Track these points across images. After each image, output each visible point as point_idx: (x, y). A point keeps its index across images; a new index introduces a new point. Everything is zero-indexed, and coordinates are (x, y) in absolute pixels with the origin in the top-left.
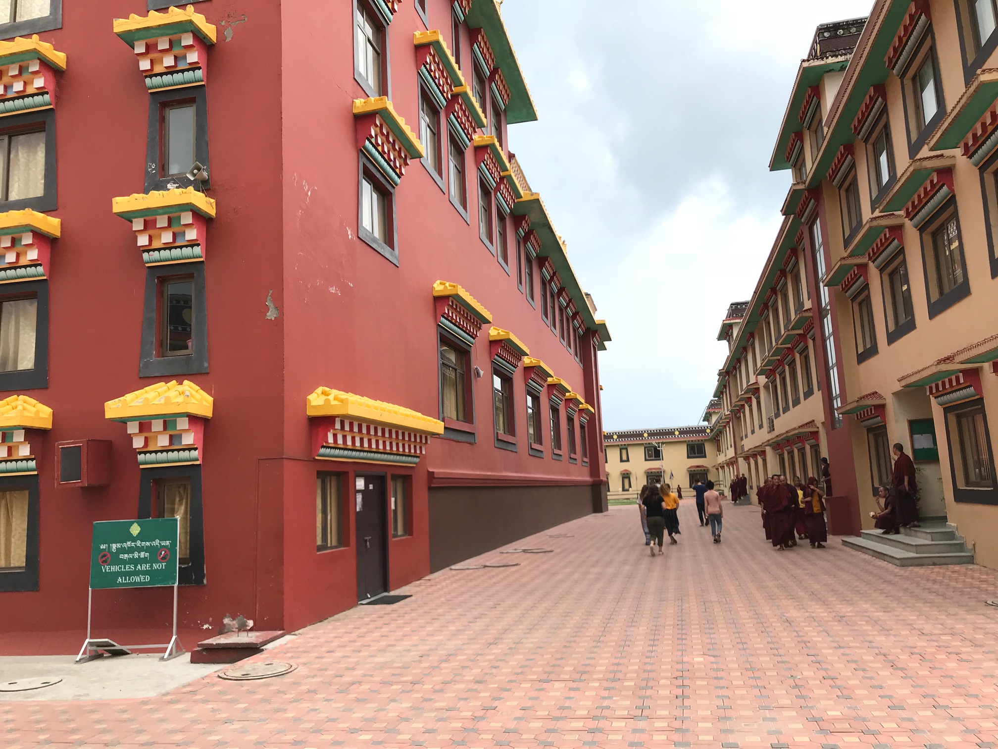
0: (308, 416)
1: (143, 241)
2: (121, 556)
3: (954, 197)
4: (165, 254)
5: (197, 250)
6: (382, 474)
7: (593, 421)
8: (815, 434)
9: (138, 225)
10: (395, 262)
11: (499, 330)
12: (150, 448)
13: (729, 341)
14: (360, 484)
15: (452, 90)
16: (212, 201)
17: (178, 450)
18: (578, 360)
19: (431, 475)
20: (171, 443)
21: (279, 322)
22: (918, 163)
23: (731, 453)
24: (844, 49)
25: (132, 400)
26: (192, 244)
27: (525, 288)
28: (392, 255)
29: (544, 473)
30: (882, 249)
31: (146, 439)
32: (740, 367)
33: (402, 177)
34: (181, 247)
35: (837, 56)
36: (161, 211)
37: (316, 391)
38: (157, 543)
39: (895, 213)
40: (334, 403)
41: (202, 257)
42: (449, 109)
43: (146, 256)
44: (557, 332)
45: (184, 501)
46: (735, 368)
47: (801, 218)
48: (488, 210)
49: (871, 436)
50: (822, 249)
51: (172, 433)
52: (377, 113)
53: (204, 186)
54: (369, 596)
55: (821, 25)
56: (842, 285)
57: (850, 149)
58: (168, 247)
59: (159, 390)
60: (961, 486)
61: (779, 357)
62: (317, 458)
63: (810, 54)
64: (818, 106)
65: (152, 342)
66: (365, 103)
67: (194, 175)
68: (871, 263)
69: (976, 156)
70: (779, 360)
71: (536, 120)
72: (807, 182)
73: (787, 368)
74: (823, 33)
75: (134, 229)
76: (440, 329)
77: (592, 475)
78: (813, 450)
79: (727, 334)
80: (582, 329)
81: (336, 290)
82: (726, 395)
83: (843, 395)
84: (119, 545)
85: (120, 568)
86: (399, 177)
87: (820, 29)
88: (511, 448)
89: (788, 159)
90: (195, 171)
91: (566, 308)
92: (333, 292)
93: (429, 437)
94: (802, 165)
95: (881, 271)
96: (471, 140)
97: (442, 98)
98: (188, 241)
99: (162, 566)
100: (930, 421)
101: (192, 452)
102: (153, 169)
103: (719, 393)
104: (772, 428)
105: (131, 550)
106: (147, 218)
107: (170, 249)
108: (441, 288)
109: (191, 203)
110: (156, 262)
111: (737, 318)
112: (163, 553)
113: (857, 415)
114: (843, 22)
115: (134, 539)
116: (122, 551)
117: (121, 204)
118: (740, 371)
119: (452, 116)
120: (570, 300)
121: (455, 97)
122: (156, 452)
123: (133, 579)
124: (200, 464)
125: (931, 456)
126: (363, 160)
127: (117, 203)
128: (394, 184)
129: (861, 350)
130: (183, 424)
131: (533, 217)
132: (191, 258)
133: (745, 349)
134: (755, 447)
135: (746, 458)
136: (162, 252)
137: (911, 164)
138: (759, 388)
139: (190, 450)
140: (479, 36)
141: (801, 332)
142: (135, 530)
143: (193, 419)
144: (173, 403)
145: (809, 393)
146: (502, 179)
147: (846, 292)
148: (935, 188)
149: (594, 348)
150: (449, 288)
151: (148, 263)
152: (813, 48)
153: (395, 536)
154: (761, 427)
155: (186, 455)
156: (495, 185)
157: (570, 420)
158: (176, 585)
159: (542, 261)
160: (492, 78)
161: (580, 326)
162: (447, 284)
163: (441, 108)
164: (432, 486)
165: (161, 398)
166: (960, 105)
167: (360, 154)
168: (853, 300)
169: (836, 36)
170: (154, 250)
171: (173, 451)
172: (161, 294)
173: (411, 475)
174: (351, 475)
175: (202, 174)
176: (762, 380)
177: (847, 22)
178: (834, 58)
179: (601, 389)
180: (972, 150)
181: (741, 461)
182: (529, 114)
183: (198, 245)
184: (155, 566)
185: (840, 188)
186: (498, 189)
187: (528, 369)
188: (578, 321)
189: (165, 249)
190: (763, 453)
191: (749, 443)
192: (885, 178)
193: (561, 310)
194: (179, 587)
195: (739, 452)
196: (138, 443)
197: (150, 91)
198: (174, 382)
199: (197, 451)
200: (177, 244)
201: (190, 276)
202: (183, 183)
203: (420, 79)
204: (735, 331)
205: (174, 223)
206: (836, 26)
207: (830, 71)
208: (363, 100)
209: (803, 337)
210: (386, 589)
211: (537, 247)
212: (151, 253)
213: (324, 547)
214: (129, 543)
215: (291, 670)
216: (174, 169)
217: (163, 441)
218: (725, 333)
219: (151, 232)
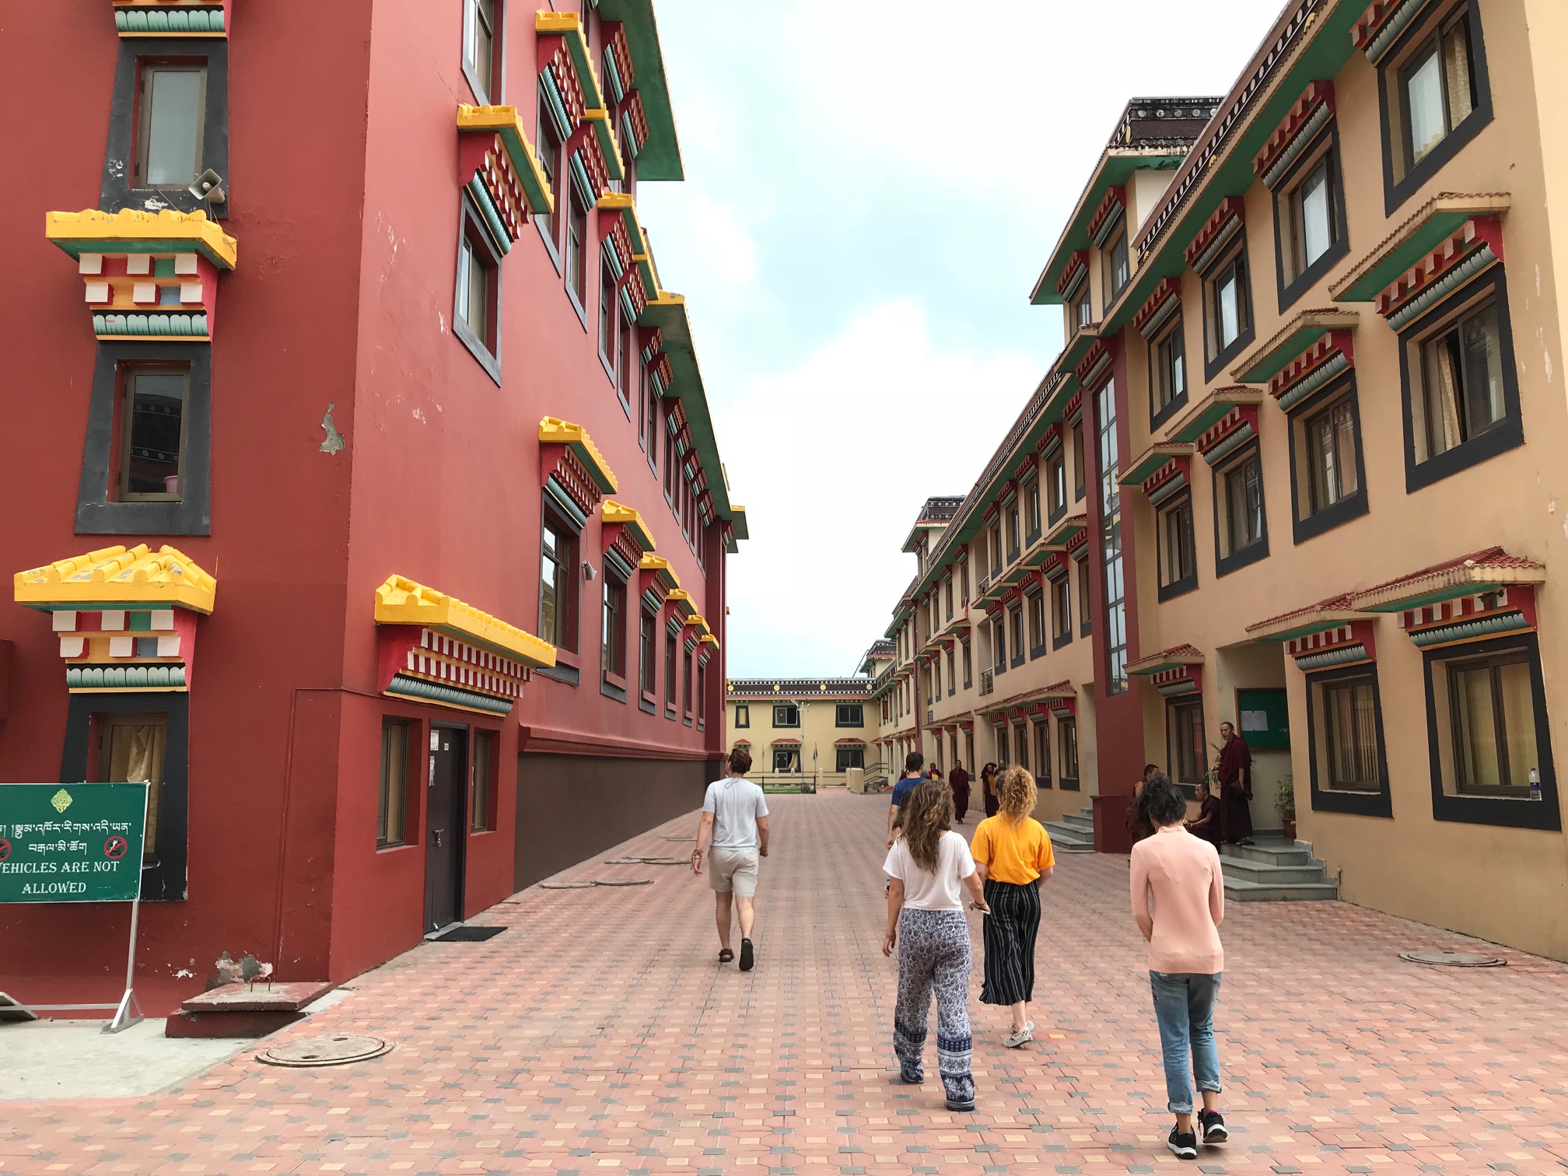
0: (377, 622)
1: (96, 293)
2: (33, 847)
3: (1352, 371)
4: (137, 322)
5: (201, 322)
6: (462, 726)
7: (716, 660)
8: (1070, 702)
9: (90, 264)
10: (496, 378)
11: (618, 506)
12: (92, 660)
13: (920, 556)
14: (435, 740)
15: (582, 114)
16: (232, 240)
17: (148, 666)
18: (700, 564)
19: (525, 732)
20: (135, 652)
21: (343, 461)
22: (1309, 317)
23: (908, 722)
24: (1164, 139)
25: (68, 573)
26: (191, 310)
27: (645, 443)
28: (493, 366)
29: (655, 739)
30: (1222, 436)
31: (87, 642)
32: (937, 593)
33: (515, 240)
34: (169, 313)
35: (1156, 147)
36: (139, 246)
37: (388, 581)
38: (103, 825)
39: (1246, 385)
40: (422, 603)
41: (207, 335)
42: (575, 143)
43: (98, 321)
44: (680, 518)
45: (147, 754)
46: (927, 595)
47: (1083, 379)
48: (608, 311)
49: (1171, 709)
50: (1113, 429)
51: (139, 634)
52: (497, 132)
53: (218, 212)
54: (437, 927)
55: (1135, 99)
56: (1146, 484)
57: (1175, 285)
58: (145, 310)
59: (120, 558)
60: (1324, 787)
61: (1016, 584)
62: (385, 693)
63: (1113, 139)
64: (1122, 216)
65: (103, 473)
66: (473, 112)
67: (204, 192)
68: (1198, 457)
69: (1399, 316)
70: (1014, 588)
71: (682, 180)
72: (1102, 328)
73: (1025, 601)
74: (1137, 110)
75: (82, 271)
76: (545, 495)
77: (706, 747)
78: (1062, 725)
79: (919, 543)
80: (709, 517)
81: (421, 416)
82: (907, 634)
83: (1132, 644)
84: (28, 828)
85: (29, 868)
86: (511, 241)
87: (1133, 104)
88: (619, 696)
89: (1062, 290)
90: (206, 185)
91: (692, 482)
92: (417, 417)
93: (532, 670)
94: (1082, 298)
95: (1215, 468)
96: (598, 196)
97: (567, 123)
98: (184, 304)
99: (112, 865)
100: (1282, 692)
101: (175, 670)
102: (119, 171)
103: (895, 632)
104: (988, 688)
105: (51, 837)
106: (108, 255)
107: (148, 314)
108: (552, 428)
109: (200, 239)
110: (117, 333)
111: (936, 520)
112: (115, 843)
113: (1155, 677)
114: (1165, 100)
115: (59, 818)
116: (35, 837)
117: (61, 224)
118: (937, 601)
119: (576, 154)
120: (700, 470)
121: (586, 124)
122: (104, 666)
123: (53, 887)
124: (187, 692)
125: (1277, 741)
126: (466, 204)
127: (55, 221)
128: (502, 251)
129: (1165, 583)
130: (163, 620)
131: (668, 332)
132: (186, 334)
133: (950, 568)
134: (958, 716)
135: (937, 732)
136: (131, 317)
137: (1299, 318)
138: (970, 627)
139: (169, 666)
140: (616, 34)
141: (1062, 548)
142: (62, 801)
143: (183, 613)
144: (151, 583)
145: (1063, 639)
146: (633, 264)
147: (1150, 495)
148: (1326, 356)
149: (723, 548)
150: (566, 430)
151: (102, 333)
152: (1118, 130)
153: (473, 830)
154: (968, 685)
155: (162, 674)
156: (622, 273)
157: (688, 657)
158: (136, 900)
159: (669, 403)
160: (625, 104)
161: (708, 511)
162: (563, 424)
163: (564, 140)
164: (525, 750)
165: (124, 573)
166: (1396, 240)
167: (464, 195)
168: (1159, 508)
169: (1154, 118)
170: (116, 313)
171: (137, 666)
172: (122, 392)
173: (499, 732)
174: (425, 726)
175: (217, 191)
176: (978, 616)
177: (1170, 100)
178: (1152, 149)
179: (728, 613)
180: (1393, 307)
181: (926, 735)
182: (672, 170)
183: (203, 313)
184: (98, 866)
185: (1150, 341)
186: (624, 281)
187: (647, 573)
188: (705, 504)
189: (137, 313)
190: (969, 725)
191: (941, 710)
192: (1231, 333)
193: (685, 484)
194: (140, 903)
195: (924, 721)
196: (71, 649)
197: (121, 35)
198: (143, 546)
199: (183, 669)
200: (163, 307)
201: (182, 366)
202: (183, 202)
203: (540, 88)
204: (933, 542)
205: (158, 271)
206: (1155, 104)
207: (1145, 167)
208: (471, 108)
209: (1063, 556)
210: (459, 918)
211: (666, 380)
212: (110, 317)
213: (382, 844)
214: (48, 824)
215: (384, 1050)
216: (156, 176)
217: (121, 648)
218: (916, 542)
219: (115, 280)
